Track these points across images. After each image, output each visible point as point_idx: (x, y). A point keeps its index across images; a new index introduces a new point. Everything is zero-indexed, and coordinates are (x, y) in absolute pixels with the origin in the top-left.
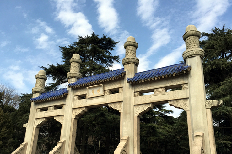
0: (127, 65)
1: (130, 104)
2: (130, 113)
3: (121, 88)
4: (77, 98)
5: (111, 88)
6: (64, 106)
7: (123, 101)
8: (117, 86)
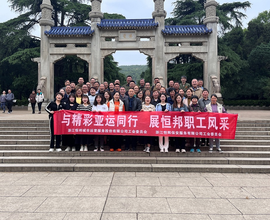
0: (159, 17)
1: (162, 52)
2: (163, 59)
3: (153, 36)
4: (104, 39)
5: (142, 35)
6: (88, 45)
7: (155, 49)
8: (149, 34)
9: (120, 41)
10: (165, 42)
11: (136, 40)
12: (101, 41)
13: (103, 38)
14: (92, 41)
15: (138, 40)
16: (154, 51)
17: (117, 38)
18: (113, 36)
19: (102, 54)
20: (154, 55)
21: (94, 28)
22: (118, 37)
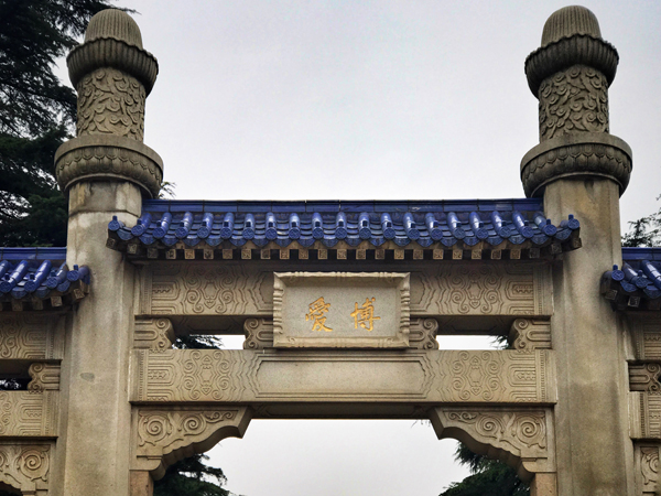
0: (581, 187)
3: (532, 319)
4: (160, 331)
5: (454, 309)
6: (41, 375)
7: (551, 406)
8: (503, 303)
9: (281, 350)
10: (630, 363)
11: (404, 342)
12: (140, 345)
13: (151, 326)
14: (66, 347)
15: (420, 345)
16: (547, 426)
17: (262, 327)
18: (231, 309)
19: (145, 437)
20: (550, 454)
21: (91, 254)
22: (270, 318)
